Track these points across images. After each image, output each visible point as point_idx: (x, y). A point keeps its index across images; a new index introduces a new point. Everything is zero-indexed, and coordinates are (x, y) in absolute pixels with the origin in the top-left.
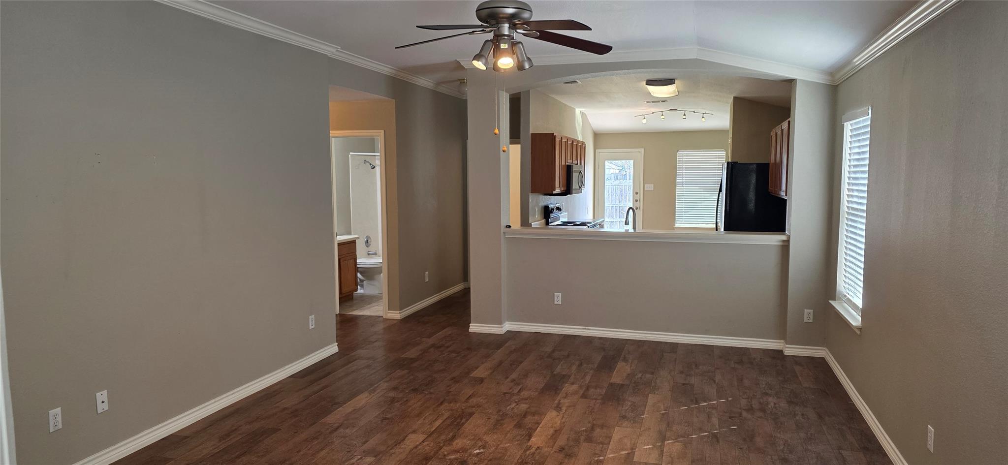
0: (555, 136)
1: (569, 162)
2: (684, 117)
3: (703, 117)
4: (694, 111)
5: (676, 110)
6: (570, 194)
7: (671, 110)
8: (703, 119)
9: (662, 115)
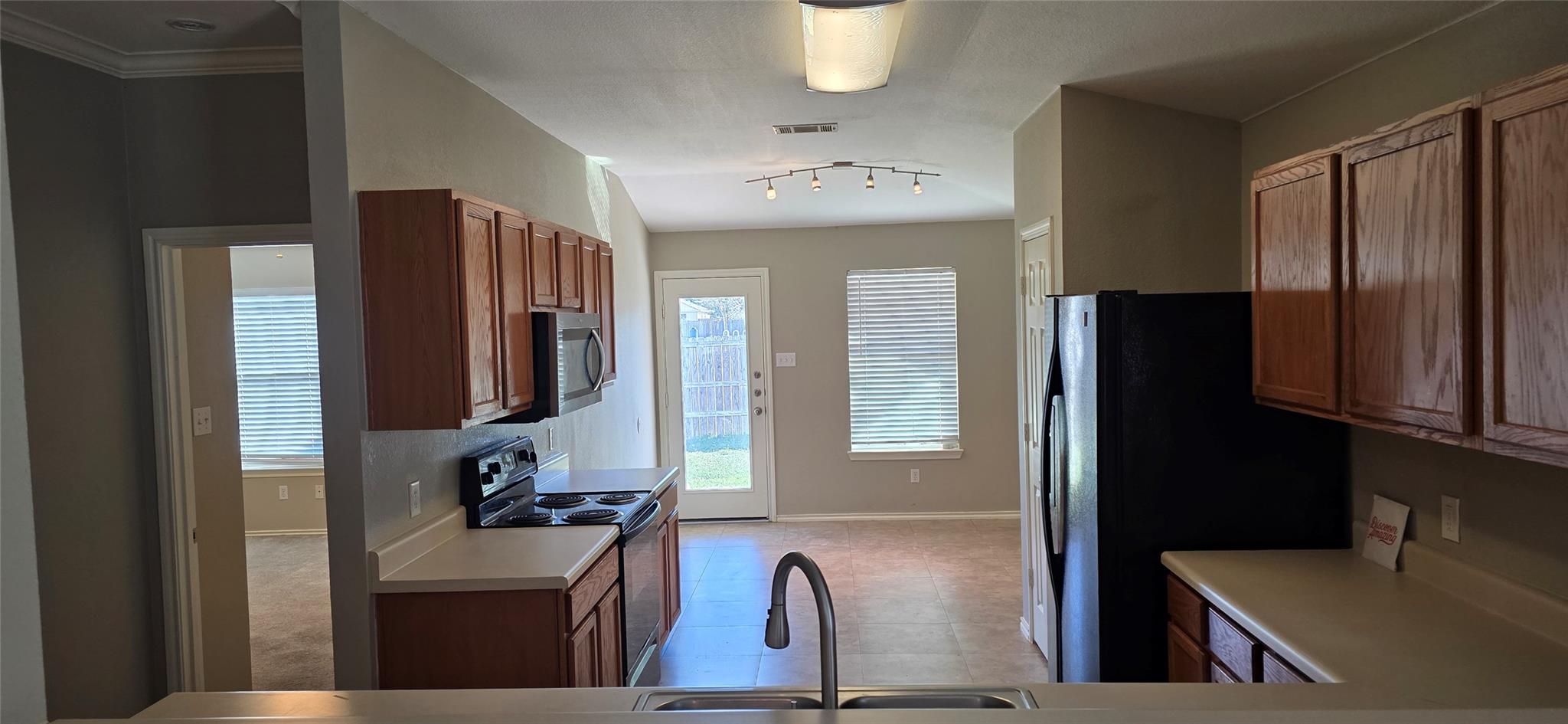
0: (458, 202)
1: (543, 300)
2: (870, 183)
3: (916, 183)
4: (893, 169)
5: (849, 164)
6: (549, 416)
7: (837, 164)
8: (917, 188)
9: (815, 179)
